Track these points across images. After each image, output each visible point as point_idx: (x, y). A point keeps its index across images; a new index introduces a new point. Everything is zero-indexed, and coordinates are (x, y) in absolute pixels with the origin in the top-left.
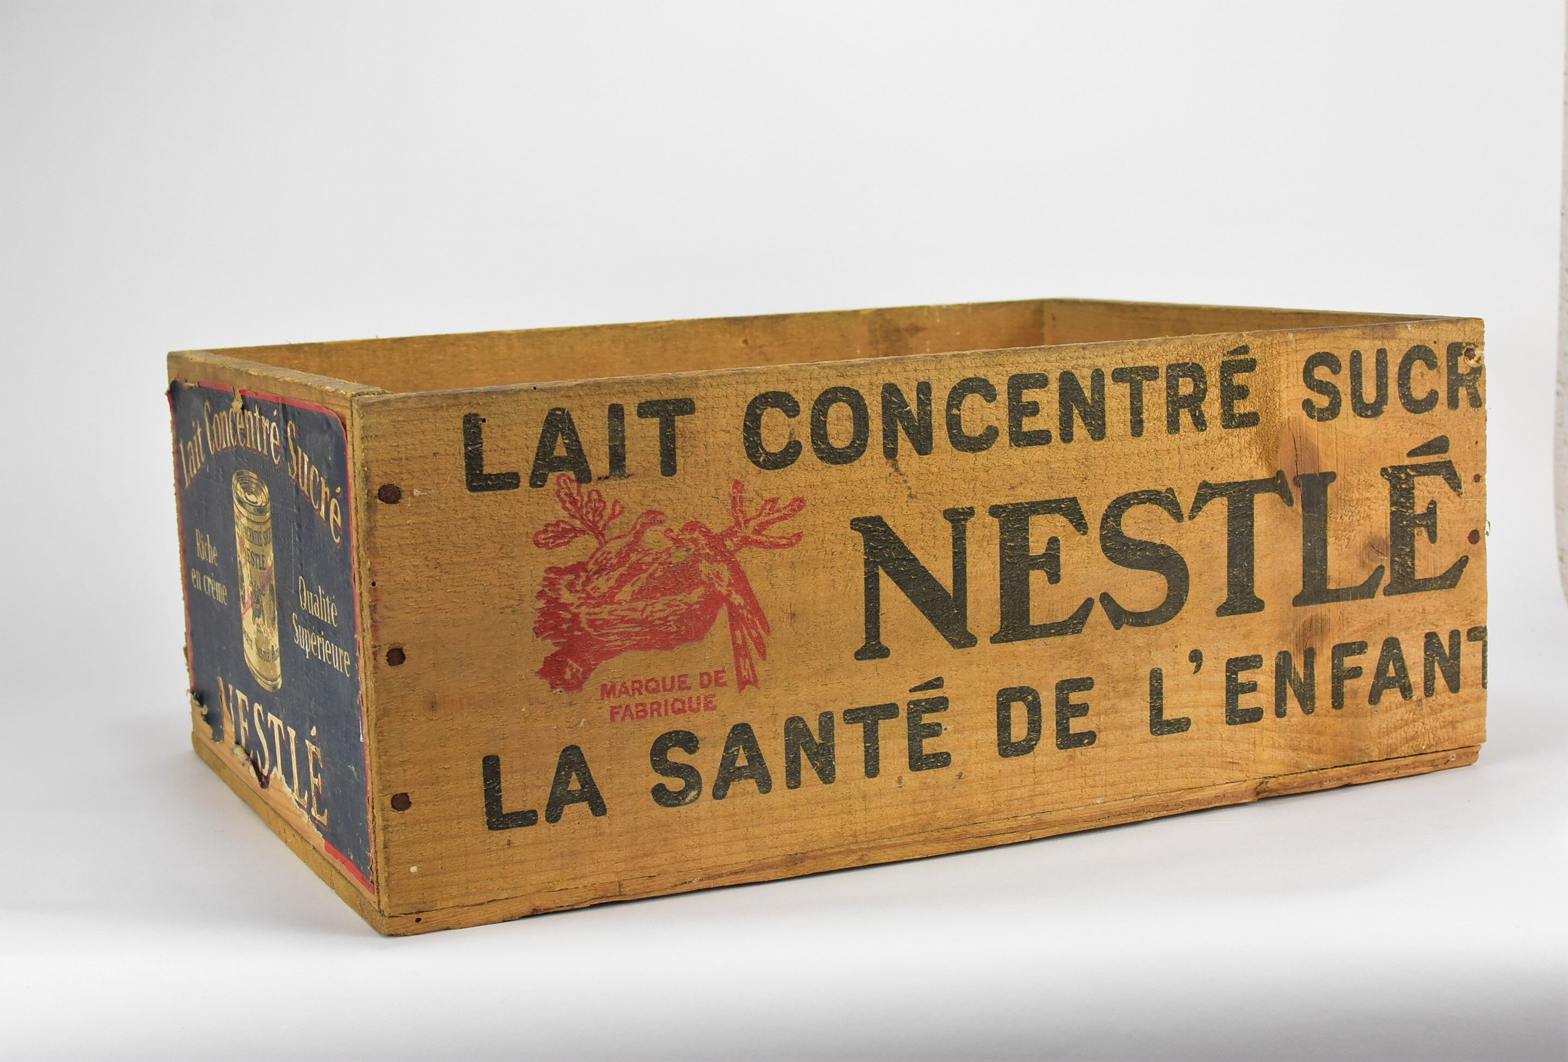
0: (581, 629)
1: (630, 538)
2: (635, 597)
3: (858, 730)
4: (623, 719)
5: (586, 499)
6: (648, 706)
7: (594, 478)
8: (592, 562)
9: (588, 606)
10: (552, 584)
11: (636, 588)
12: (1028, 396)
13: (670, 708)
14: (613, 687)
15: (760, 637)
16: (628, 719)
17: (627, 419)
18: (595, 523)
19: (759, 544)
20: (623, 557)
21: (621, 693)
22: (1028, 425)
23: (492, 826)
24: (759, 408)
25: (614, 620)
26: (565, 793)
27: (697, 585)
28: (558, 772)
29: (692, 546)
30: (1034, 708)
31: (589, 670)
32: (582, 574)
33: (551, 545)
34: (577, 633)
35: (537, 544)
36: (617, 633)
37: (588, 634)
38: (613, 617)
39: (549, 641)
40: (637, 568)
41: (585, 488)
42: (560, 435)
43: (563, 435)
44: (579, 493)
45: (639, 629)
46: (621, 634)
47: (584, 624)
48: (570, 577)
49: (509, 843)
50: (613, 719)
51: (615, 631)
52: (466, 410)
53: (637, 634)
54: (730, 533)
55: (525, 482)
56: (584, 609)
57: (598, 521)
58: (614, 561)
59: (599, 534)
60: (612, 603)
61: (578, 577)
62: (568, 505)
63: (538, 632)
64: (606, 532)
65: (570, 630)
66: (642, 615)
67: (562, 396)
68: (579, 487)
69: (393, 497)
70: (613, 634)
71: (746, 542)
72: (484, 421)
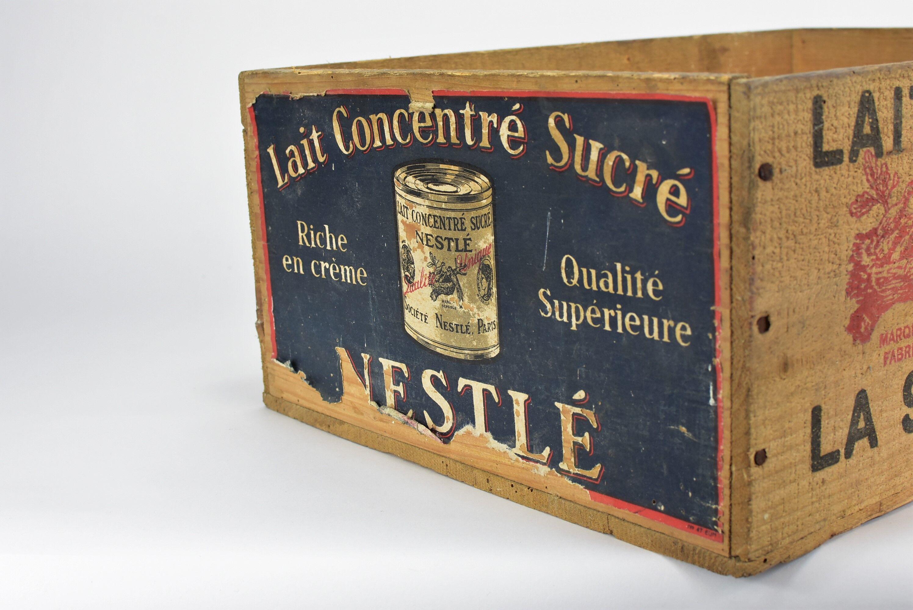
0: (872, 287)
1: (901, 205)
2: (902, 256)
4: (890, 363)
5: (879, 171)
6: (904, 349)
7: (885, 153)
8: (880, 228)
9: (876, 267)
10: (857, 247)
11: (903, 248)
14: (886, 335)
16: (893, 362)
17: (904, 99)
18: (883, 192)
20: (897, 221)
21: (890, 340)
23: (814, 469)
25: (890, 277)
26: (856, 432)
28: (853, 414)
31: (874, 322)
32: (875, 238)
33: (859, 214)
34: (870, 291)
35: (851, 213)
36: (891, 289)
37: (875, 291)
38: (889, 275)
39: (854, 300)
40: (904, 231)
41: (880, 161)
42: (867, 114)
43: (869, 114)
44: (877, 165)
45: (902, 283)
46: (892, 289)
47: (874, 283)
48: (868, 241)
49: (823, 481)
50: (885, 363)
51: (889, 287)
52: (816, 92)
53: (901, 288)
55: (846, 158)
56: (874, 270)
57: (885, 191)
58: (892, 226)
59: (885, 203)
60: (888, 263)
61: (872, 241)
62: (870, 178)
63: (848, 293)
64: (889, 201)
65: (866, 288)
66: (905, 271)
67: (869, 80)
68: (876, 161)
69: (763, 174)
70: (889, 290)
72: (825, 102)
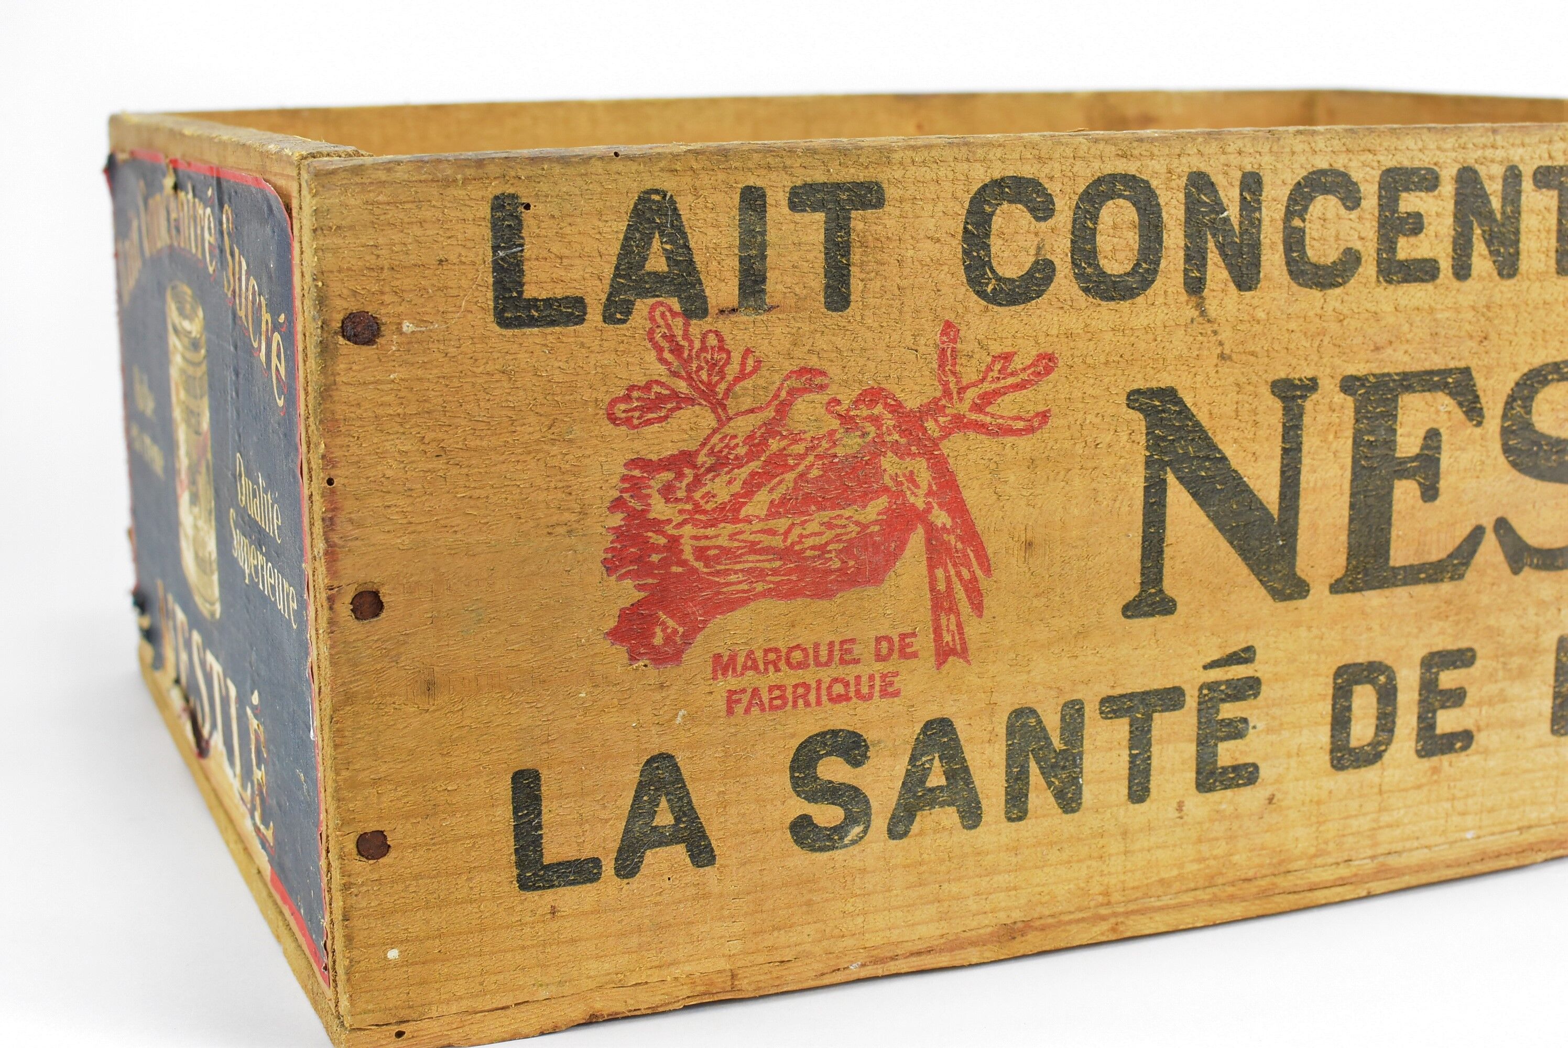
0: (683, 563)
1: (770, 413)
2: (775, 510)
3: (1121, 728)
4: (747, 711)
5: (697, 345)
6: (790, 690)
7: (713, 311)
8: (705, 451)
9: (695, 525)
10: (634, 486)
11: (776, 496)
12: (1410, 202)
13: (824, 692)
14: (733, 658)
15: (974, 579)
16: (755, 710)
17: (771, 213)
18: (711, 386)
19: (980, 427)
20: (756, 445)
21: (745, 668)
22: (1407, 248)
23: (524, 885)
24: (989, 203)
25: (738, 548)
26: (647, 830)
27: (877, 494)
28: (637, 798)
29: (871, 429)
30: (1387, 695)
31: (693, 630)
32: (687, 471)
33: (636, 422)
34: (676, 569)
35: (612, 418)
36: (742, 571)
37: (694, 571)
38: (736, 544)
39: (628, 583)
40: (778, 464)
41: (697, 327)
42: (657, 235)
43: (662, 235)
44: (686, 336)
45: (777, 564)
46: (750, 571)
47: (688, 555)
48: (667, 476)
49: (554, 911)
50: (730, 711)
51: (738, 567)
52: (496, 188)
53: (775, 572)
54: (933, 408)
55: (594, 314)
56: (688, 530)
57: (717, 383)
58: (742, 451)
59: (718, 406)
60: (736, 521)
61: (680, 476)
62: (667, 355)
63: (610, 567)
64: (730, 403)
65: (665, 563)
66: (785, 541)
67: (662, 170)
68: (687, 325)
69: (367, 334)
70: (736, 572)
71: (959, 424)
72: (527, 207)
